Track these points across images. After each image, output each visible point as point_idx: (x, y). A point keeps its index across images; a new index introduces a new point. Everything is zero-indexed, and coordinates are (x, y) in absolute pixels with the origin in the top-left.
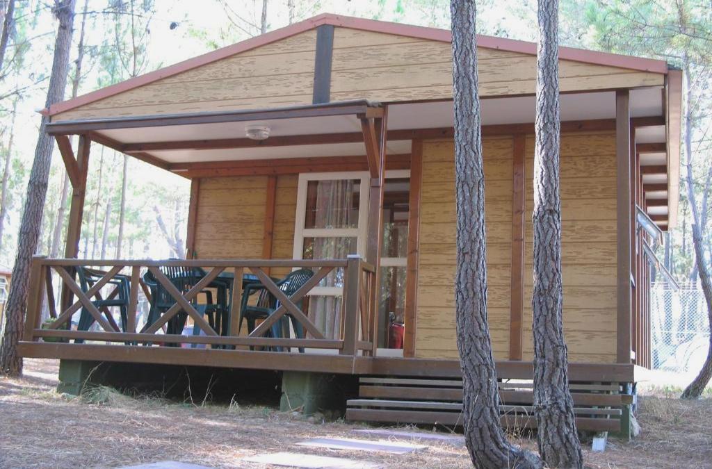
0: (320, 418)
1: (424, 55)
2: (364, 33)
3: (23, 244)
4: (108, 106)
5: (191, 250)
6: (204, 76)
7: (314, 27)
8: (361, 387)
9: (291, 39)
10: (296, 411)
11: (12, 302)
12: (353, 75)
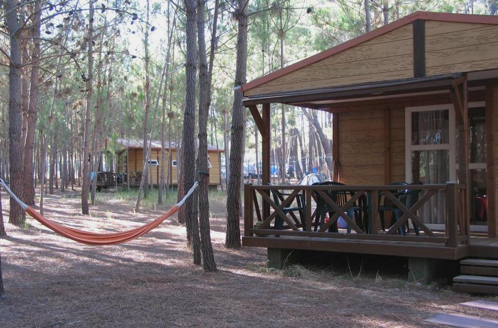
0: (435, 286)
1: (493, 36)
2: (446, 23)
3: (232, 166)
4: (279, 83)
5: (337, 162)
6: (339, 60)
7: (410, 22)
8: (462, 267)
9: (395, 31)
10: (419, 282)
11: (230, 203)
12: (440, 54)
